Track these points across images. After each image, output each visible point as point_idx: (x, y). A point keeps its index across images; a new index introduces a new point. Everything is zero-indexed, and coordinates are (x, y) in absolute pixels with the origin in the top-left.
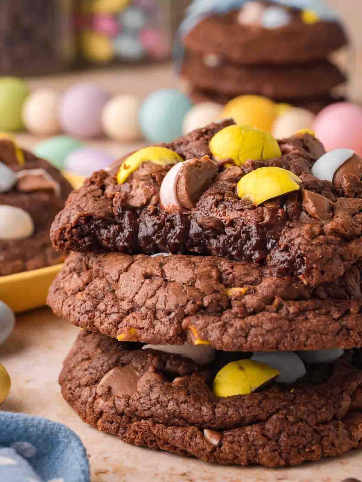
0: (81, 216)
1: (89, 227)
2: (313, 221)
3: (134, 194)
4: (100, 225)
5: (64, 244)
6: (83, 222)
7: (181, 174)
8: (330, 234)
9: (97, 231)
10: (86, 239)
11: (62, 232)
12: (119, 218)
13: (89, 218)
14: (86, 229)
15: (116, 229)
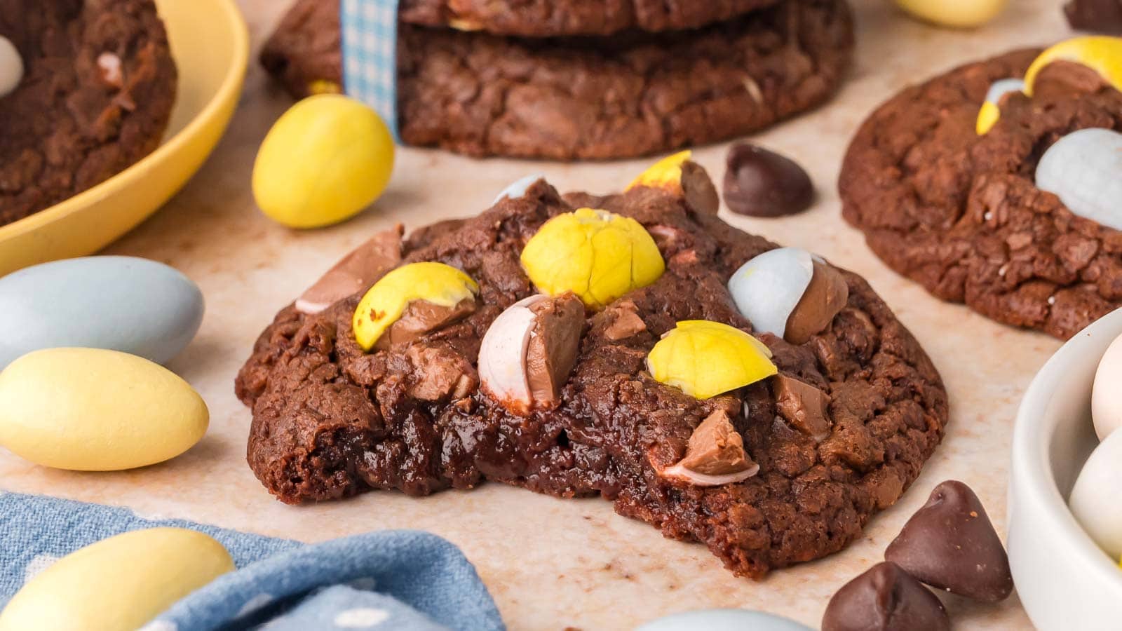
0: (324, 430)
1: (342, 449)
2: (799, 437)
3: (424, 376)
4: (363, 444)
5: (294, 487)
6: (329, 441)
7: (534, 335)
8: (833, 463)
9: (358, 458)
10: (339, 475)
11: (288, 463)
12: (395, 427)
13: (339, 433)
14: (335, 454)
15: (397, 451)
